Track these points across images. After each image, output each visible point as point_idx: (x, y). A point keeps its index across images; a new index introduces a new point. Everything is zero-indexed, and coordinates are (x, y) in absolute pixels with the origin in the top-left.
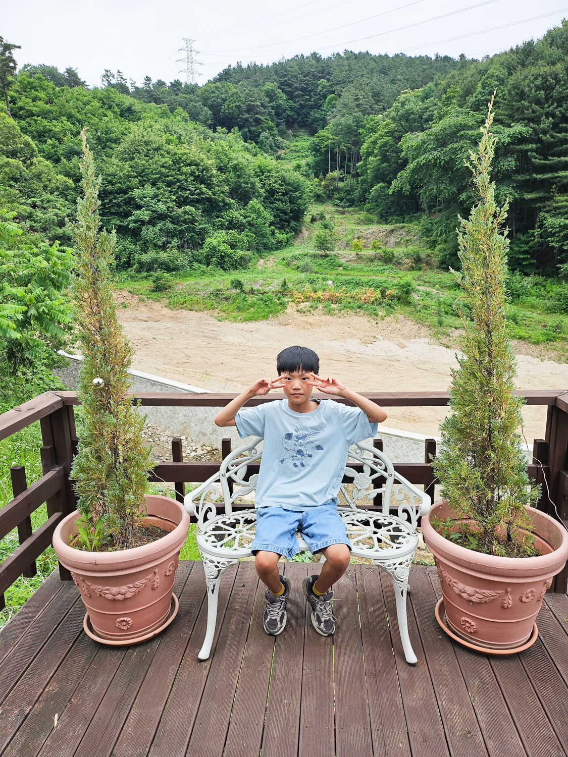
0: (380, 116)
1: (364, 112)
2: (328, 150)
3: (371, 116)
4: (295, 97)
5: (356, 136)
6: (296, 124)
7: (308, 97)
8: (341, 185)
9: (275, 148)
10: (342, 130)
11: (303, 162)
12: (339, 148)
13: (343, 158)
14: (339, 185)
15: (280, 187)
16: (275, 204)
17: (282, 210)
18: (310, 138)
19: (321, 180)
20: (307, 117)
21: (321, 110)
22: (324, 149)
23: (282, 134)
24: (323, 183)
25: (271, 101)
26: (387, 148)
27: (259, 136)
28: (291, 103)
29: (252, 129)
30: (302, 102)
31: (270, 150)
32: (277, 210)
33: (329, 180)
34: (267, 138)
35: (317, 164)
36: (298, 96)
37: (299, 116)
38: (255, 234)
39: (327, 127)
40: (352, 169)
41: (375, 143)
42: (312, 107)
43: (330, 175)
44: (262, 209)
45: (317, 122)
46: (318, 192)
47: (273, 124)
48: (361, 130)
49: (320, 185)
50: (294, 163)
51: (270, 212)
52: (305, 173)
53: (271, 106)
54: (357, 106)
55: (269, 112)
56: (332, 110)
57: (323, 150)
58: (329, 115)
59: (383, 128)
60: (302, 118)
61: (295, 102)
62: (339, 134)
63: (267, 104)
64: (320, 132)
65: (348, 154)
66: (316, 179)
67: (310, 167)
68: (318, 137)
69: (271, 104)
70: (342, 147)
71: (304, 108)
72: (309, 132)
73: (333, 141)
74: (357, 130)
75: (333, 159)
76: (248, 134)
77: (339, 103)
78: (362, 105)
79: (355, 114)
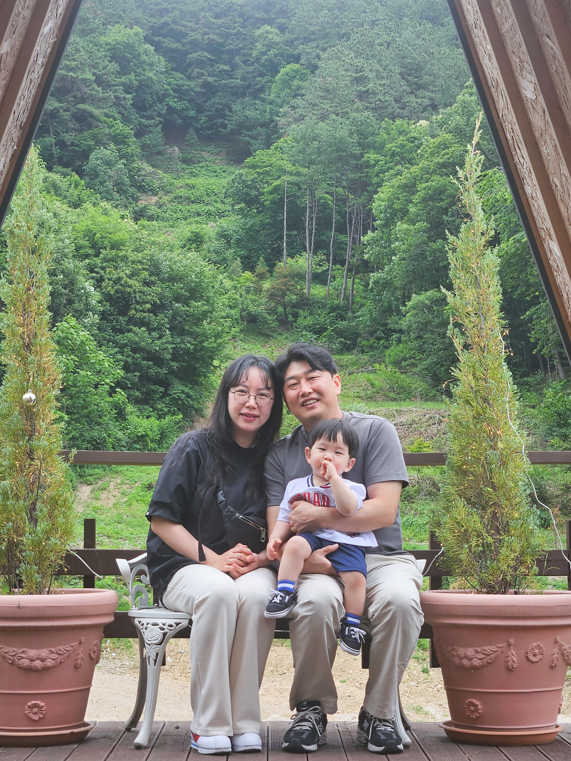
0: (423, 123)
1: (380, 111)
2: (282, 200)
3: (398, 122)
4: (190, 65)
5: (359, 168)
6: (192, 131)
7: (226, 68)
8: (318, 291)
9: (132, 190)
10: (319, 152)
11: (210, 229)
12: (312, 195)
13: (324, 223)
14: (313, 291)
15: (146, 289)
16: (130, 335)
17: (149, 352)
18: (232, 169)
19: (261, 277)
20: (223, 116)
21: (263, 100)
22: (270, 197)
23: (151, 154)
24: (267, 285)
25: (123, 71)
26: (443, 204)
27: (85, 155)
28: (179, 78)
29: (68, 137)
30: (210, 79)
31: (116, 195)
32: (134, 350)
33: (285, 277)
34: (109, 164)
35: (251, 234)
36: (200, 63)
37: (200, 111)
38: (68, 413)
39: (280, 143)
40: (349, 252)
41: (410, 188)
42: (238, 93)
43: (287, 264)
44: (92, 345)
45: (249, 129)
46: (252, 309)
47: (127, 130)
48: (371, 156)
49: (258, 290)
50: (186, 229)
51: (114, 355)
52: (214, 257)
53: (123, 84)
54: (362, 96)
55: (116, 97)
56: (294, 102)
57: (267, 199)
58: (285, 115)
59: (432, 154)
60: (210, 118)
61: (189, 78)
62: (312, 162)
63: (111, 78)
64: (261, 156)
65: (339, 213)
66: (248, 274)
67: (228, 243)
68: (254, 167)
69: (123, 79)
70: (320, 193)
71: (214, 94)
72: (228, 154)
73: (294, 179)
74: (362, 156)
75: (296, 223)
76: (56, 151)
77: (312, 87)
78: (375, 94)
79: (354, 115)
